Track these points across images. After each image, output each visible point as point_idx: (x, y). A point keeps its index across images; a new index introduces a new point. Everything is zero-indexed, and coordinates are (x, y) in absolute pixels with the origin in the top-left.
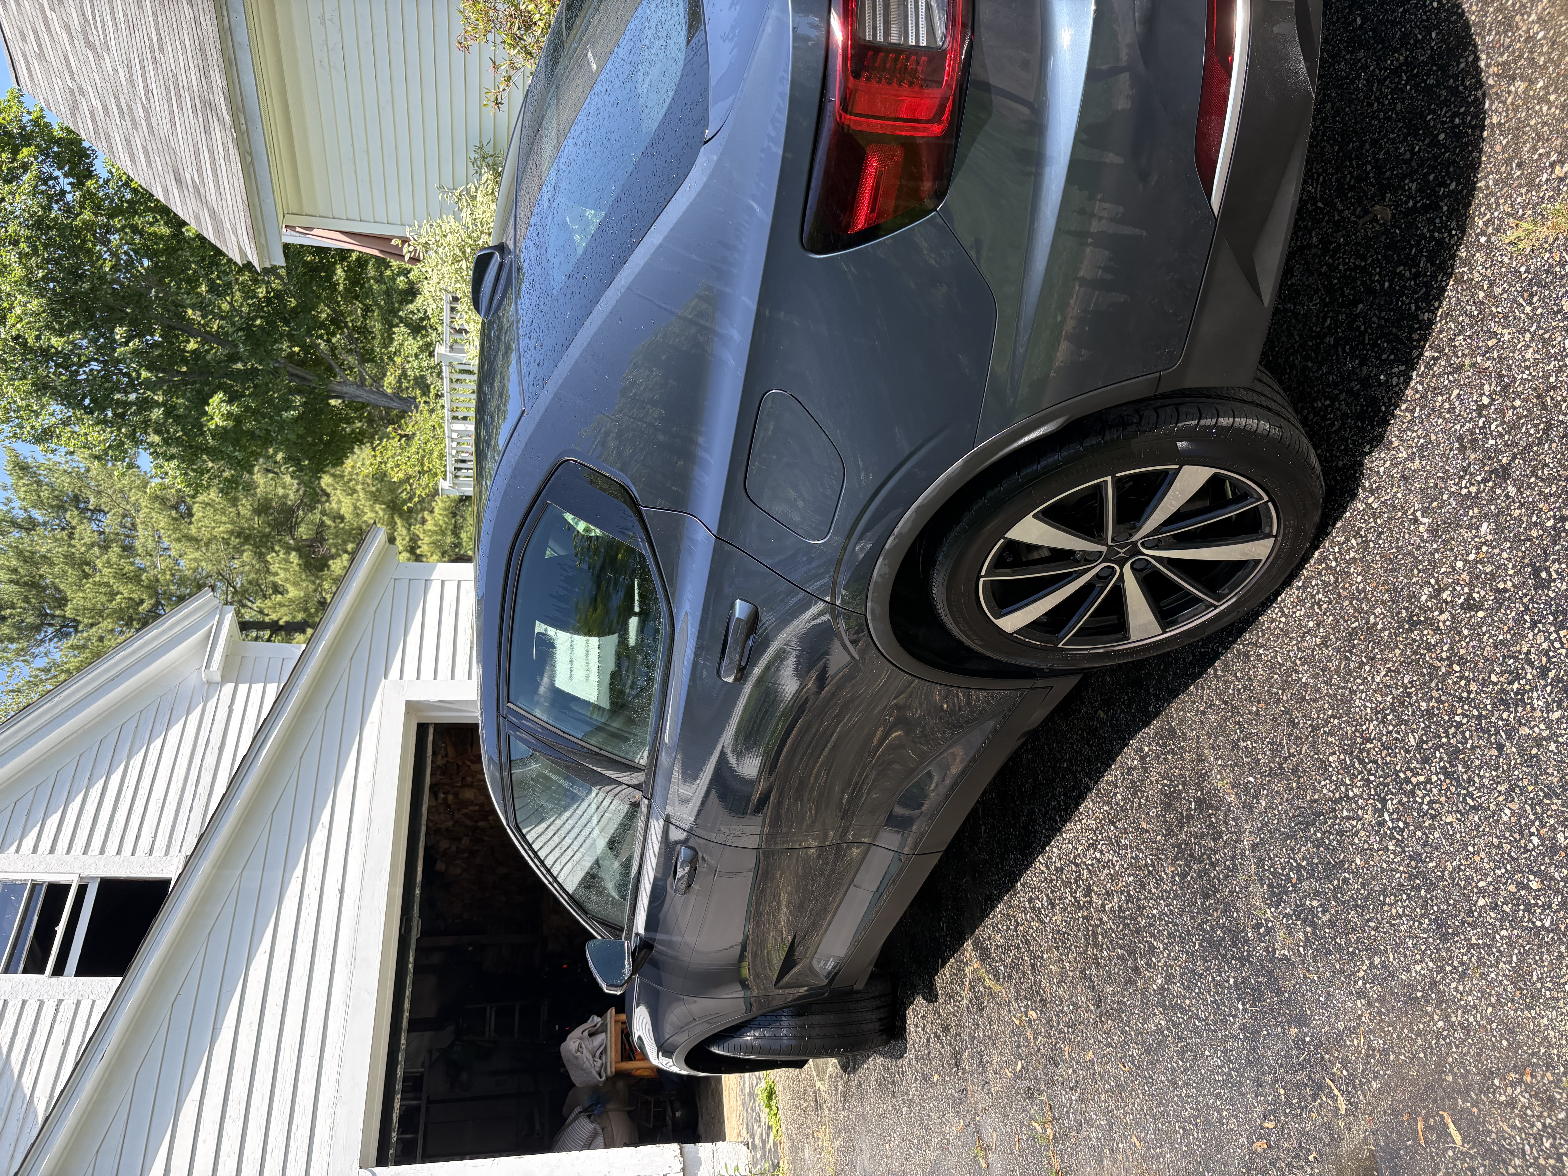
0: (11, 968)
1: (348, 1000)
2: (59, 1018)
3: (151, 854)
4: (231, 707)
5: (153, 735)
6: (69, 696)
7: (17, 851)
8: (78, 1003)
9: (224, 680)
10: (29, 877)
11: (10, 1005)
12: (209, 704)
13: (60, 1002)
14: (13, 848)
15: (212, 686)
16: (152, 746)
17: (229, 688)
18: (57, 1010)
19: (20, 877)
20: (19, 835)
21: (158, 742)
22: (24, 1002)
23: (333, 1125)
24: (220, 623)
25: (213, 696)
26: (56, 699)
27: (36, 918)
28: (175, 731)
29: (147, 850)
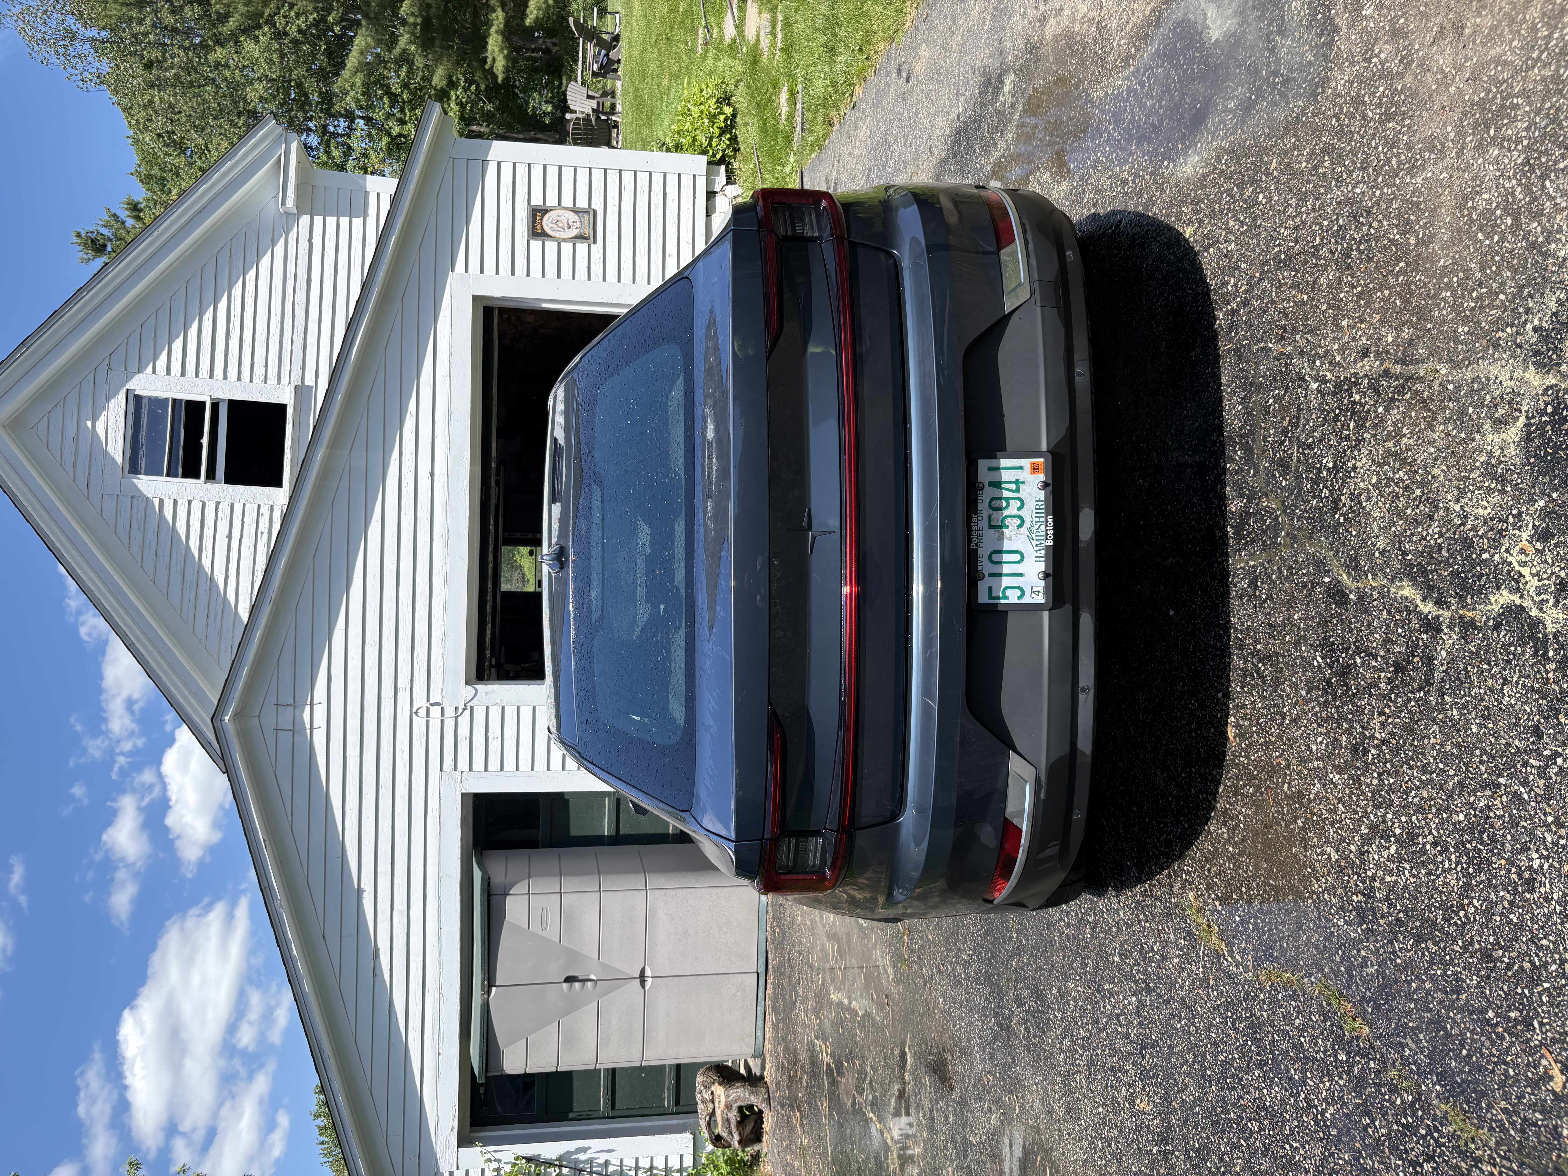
0: (172, 471)
1: (446, 564)
2: (219, 516)
3: (266, 382)
4: (310, 240)
5: (247, 265)
6: (166, 229)
7: (154, 372)
8: (232, 506)
9: (300, 212)
10: (170, 395)
11: (179, 503)
12: (290, 236)
13: (218, 504)
14: (149, 369)
15: (289, 219)
16: (248, 277)
17: (305, 219)
18: (217, 509)
19: (162, 395)
20: (152, 357)
21: (252, 274)
22: (190, 502)
23: (444, 654)
24: (287, 153)
25: (292, 229)
26: (155, 234)
27: (182, 431)
28: (265, 261)
29: (262, 378)
